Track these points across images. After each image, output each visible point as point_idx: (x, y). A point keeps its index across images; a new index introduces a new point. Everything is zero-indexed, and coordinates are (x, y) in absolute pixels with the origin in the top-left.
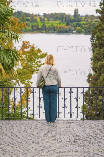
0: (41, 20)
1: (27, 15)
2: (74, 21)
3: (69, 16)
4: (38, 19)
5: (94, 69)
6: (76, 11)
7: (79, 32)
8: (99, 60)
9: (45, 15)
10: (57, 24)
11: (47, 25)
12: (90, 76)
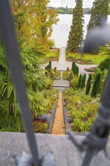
0: (57, 9)
1: (53, 8)
2: (66, 10)
3: (64, 8)
4: (56, 9)
5: (73, 24)
6: (67, 7)
7: (67, 14)
8: (75, 20)
9: (58, 8)
10: (61, 11)
11: (58, 11)
12: (71, 26)
